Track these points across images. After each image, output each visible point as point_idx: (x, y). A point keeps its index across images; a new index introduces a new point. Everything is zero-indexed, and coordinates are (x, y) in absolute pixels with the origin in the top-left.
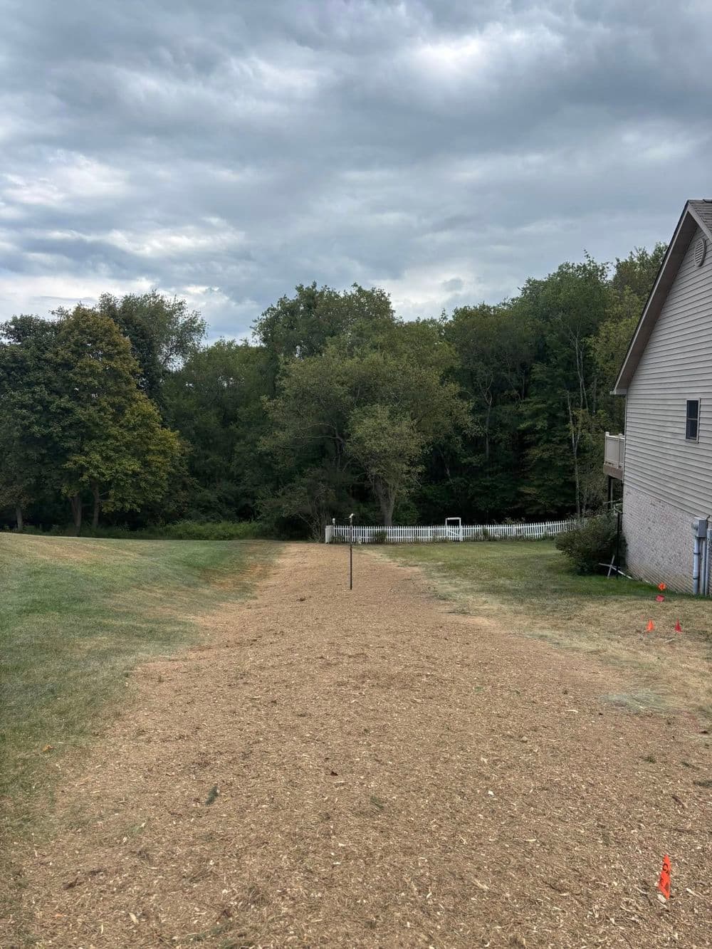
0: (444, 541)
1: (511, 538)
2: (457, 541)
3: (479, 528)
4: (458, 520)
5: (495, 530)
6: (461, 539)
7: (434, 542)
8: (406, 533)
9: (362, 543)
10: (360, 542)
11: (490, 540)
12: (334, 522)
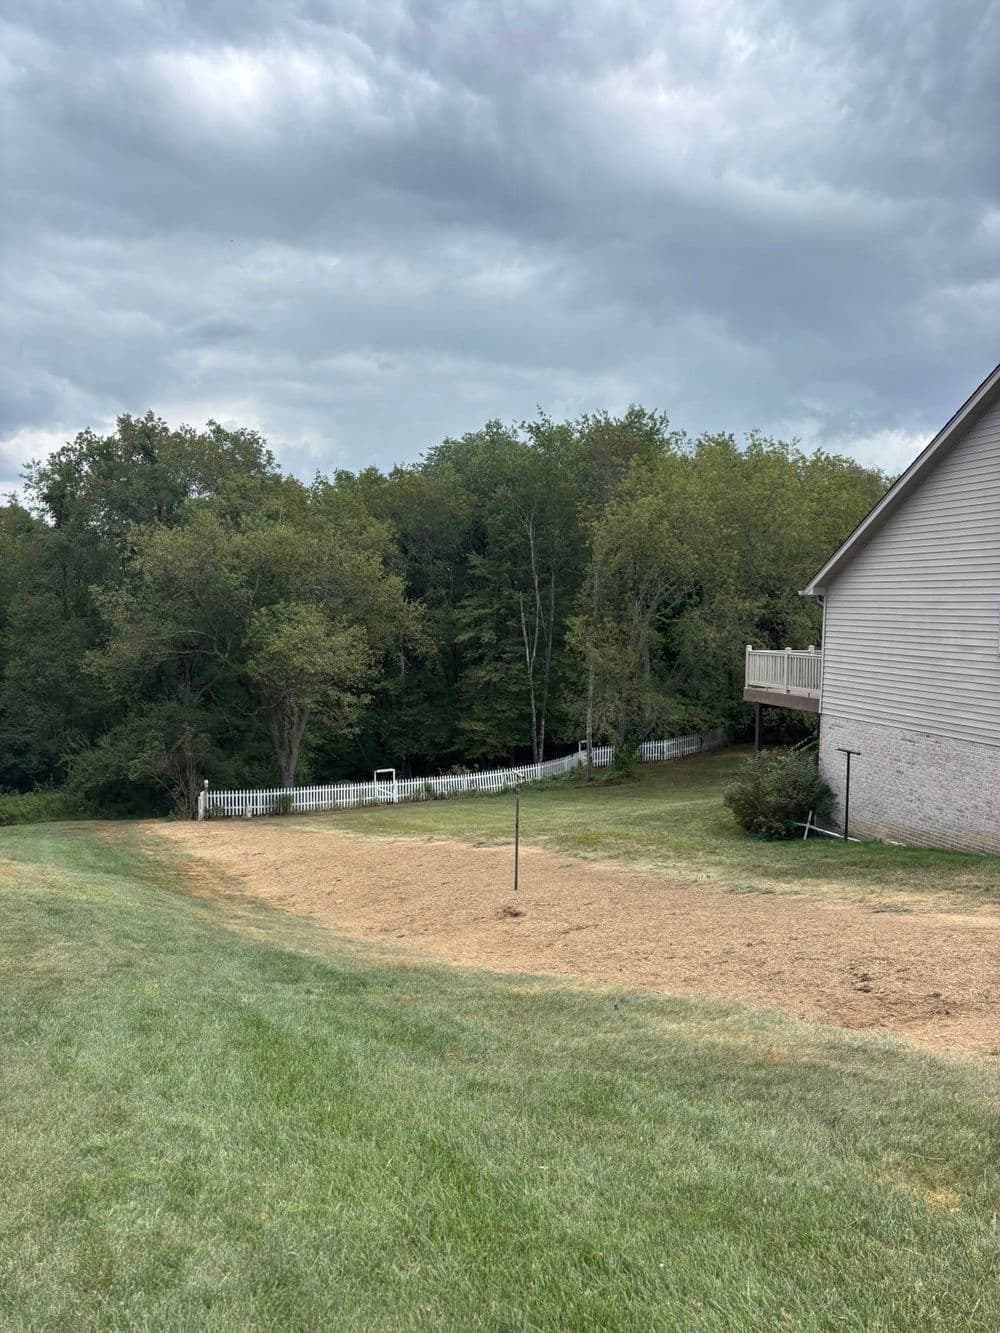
0: (374, 804)
1: (464, 793)
2: (390, 803)
3: (419, 782)
4: (391, 773)
5: (440, 783)
6: (396, 801)
7: (361, 806)
8: (321, 796)
9: (253, 815)
10: (249, 815)
11: (436, 799)
12: (206, 786)
